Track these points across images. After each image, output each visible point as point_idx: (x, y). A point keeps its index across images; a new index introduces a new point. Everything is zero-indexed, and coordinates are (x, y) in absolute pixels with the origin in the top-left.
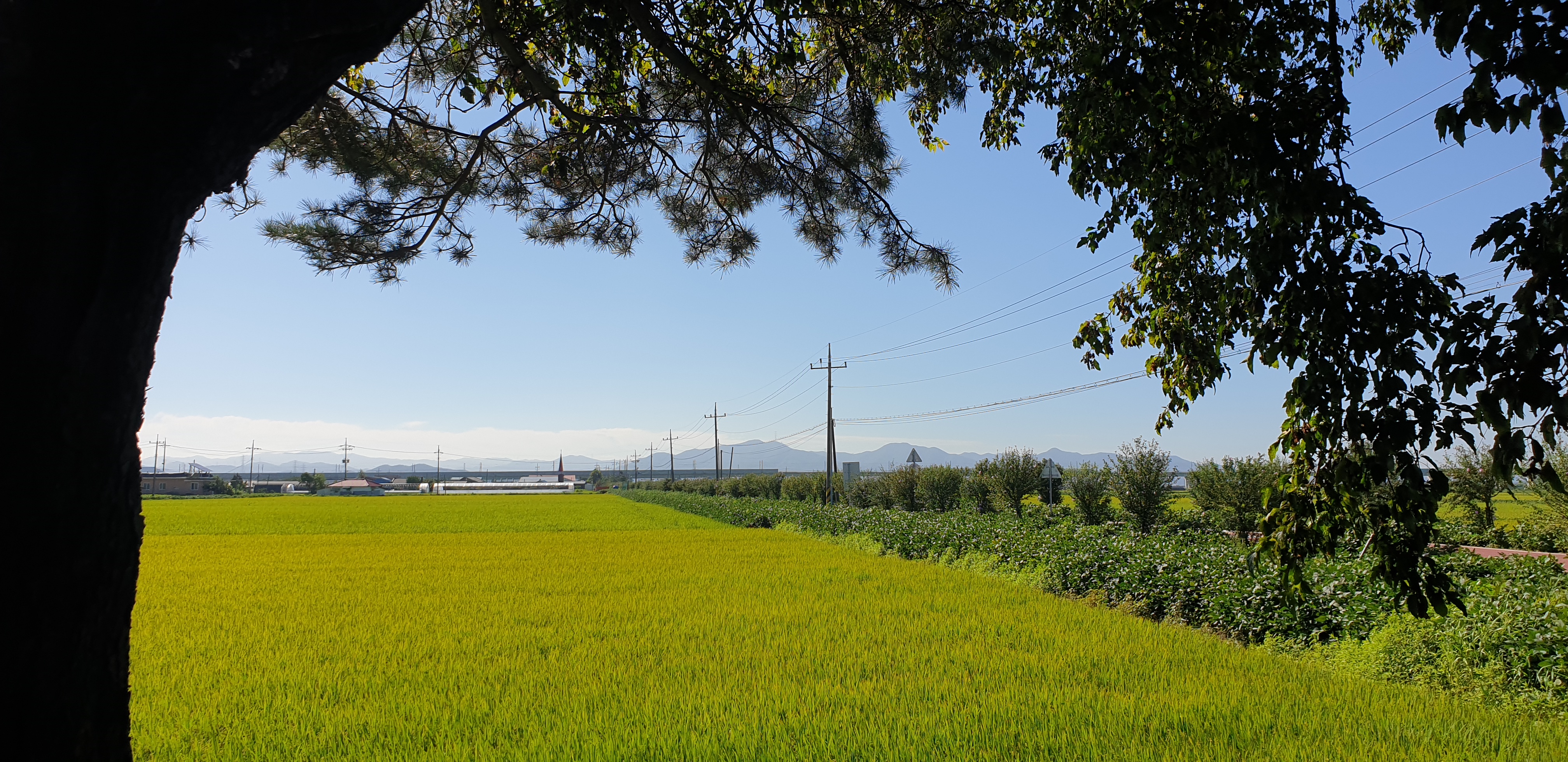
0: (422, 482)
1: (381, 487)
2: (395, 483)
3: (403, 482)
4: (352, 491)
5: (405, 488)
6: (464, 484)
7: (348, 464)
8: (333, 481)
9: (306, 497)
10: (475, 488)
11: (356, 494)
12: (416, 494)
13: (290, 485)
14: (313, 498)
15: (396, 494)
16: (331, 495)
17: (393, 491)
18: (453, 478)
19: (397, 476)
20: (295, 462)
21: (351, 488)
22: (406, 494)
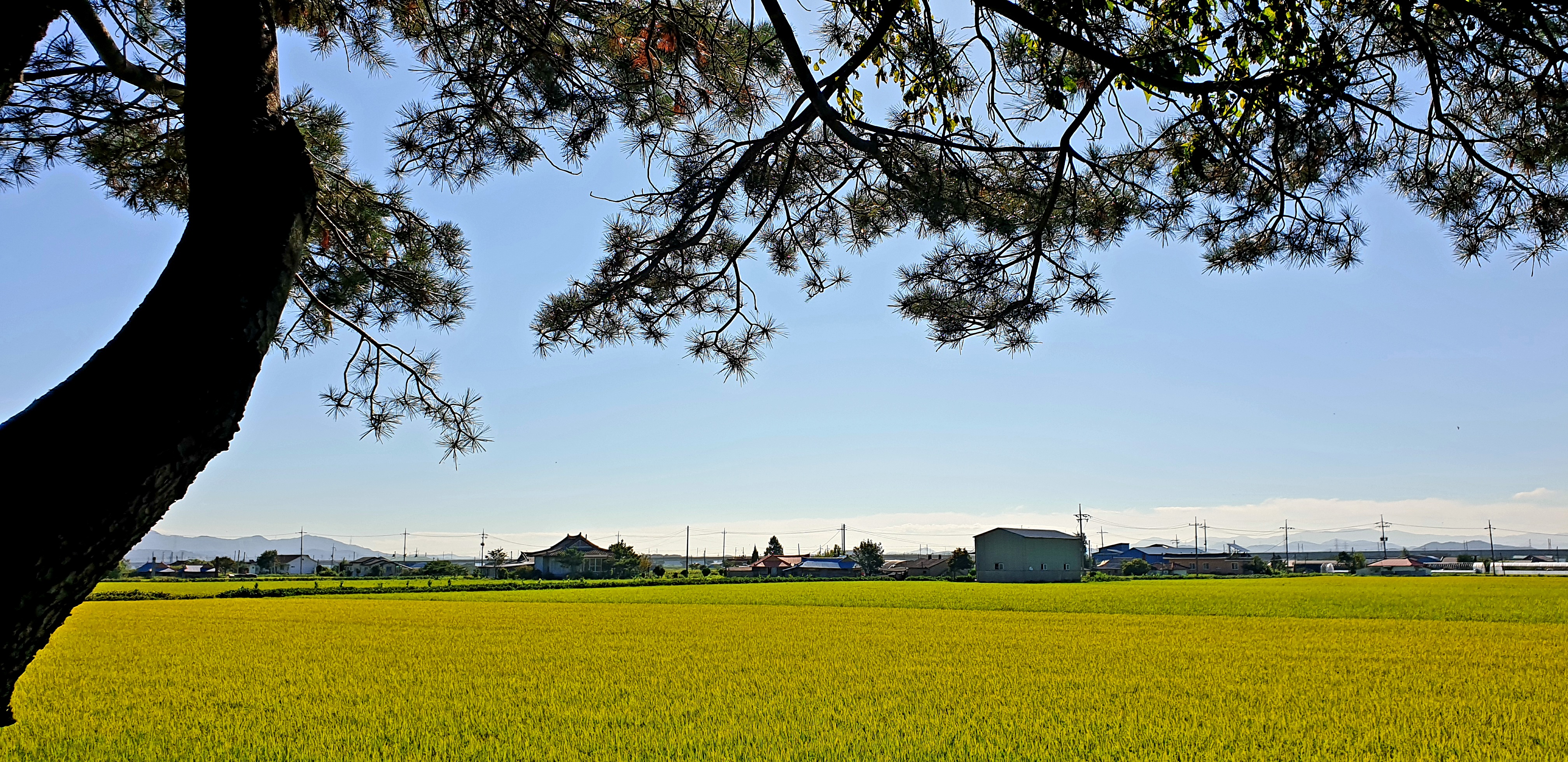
0: (1475, 561)
1: (1426, 566)
2: (1445, 562)
3: (1454, 561)
4: (1394, 570)
5: (1457, 569)
6: (1529, 564)
7: (1387, 542)
8: (1373, 560)
9: (1344, 578)
10: (1543, 568)
11: (1399, 574)
12: (1468, 575)
13: (1330, 565)
14: (1352, 578)
15: (1444, 575)
16: (1372, 575)
17: (1442, 571)
18: (1515, 557)
19: (1446, 554)
20: (1336, 540)
21: (1392, 567)
22: (1456, 575)
